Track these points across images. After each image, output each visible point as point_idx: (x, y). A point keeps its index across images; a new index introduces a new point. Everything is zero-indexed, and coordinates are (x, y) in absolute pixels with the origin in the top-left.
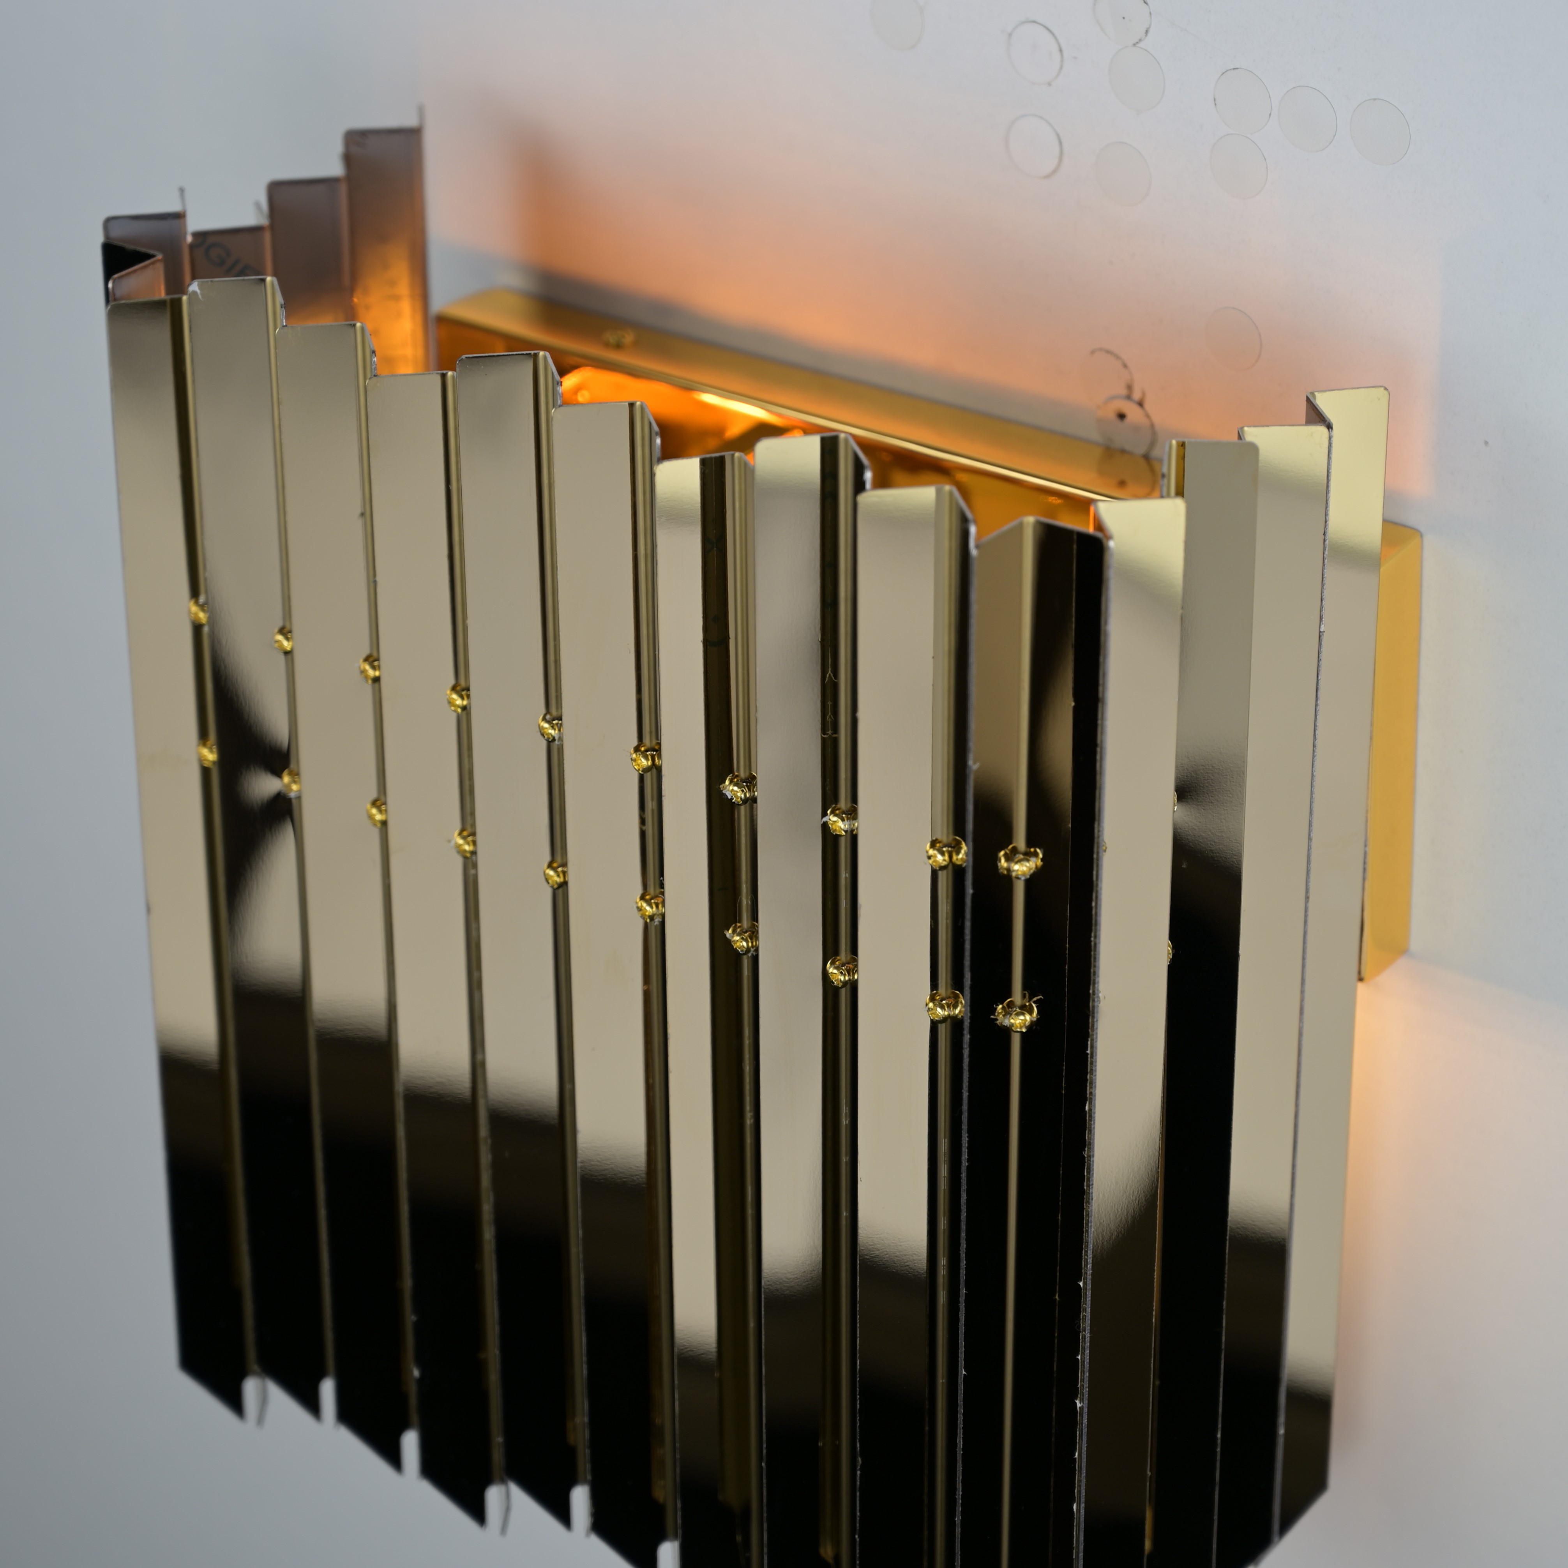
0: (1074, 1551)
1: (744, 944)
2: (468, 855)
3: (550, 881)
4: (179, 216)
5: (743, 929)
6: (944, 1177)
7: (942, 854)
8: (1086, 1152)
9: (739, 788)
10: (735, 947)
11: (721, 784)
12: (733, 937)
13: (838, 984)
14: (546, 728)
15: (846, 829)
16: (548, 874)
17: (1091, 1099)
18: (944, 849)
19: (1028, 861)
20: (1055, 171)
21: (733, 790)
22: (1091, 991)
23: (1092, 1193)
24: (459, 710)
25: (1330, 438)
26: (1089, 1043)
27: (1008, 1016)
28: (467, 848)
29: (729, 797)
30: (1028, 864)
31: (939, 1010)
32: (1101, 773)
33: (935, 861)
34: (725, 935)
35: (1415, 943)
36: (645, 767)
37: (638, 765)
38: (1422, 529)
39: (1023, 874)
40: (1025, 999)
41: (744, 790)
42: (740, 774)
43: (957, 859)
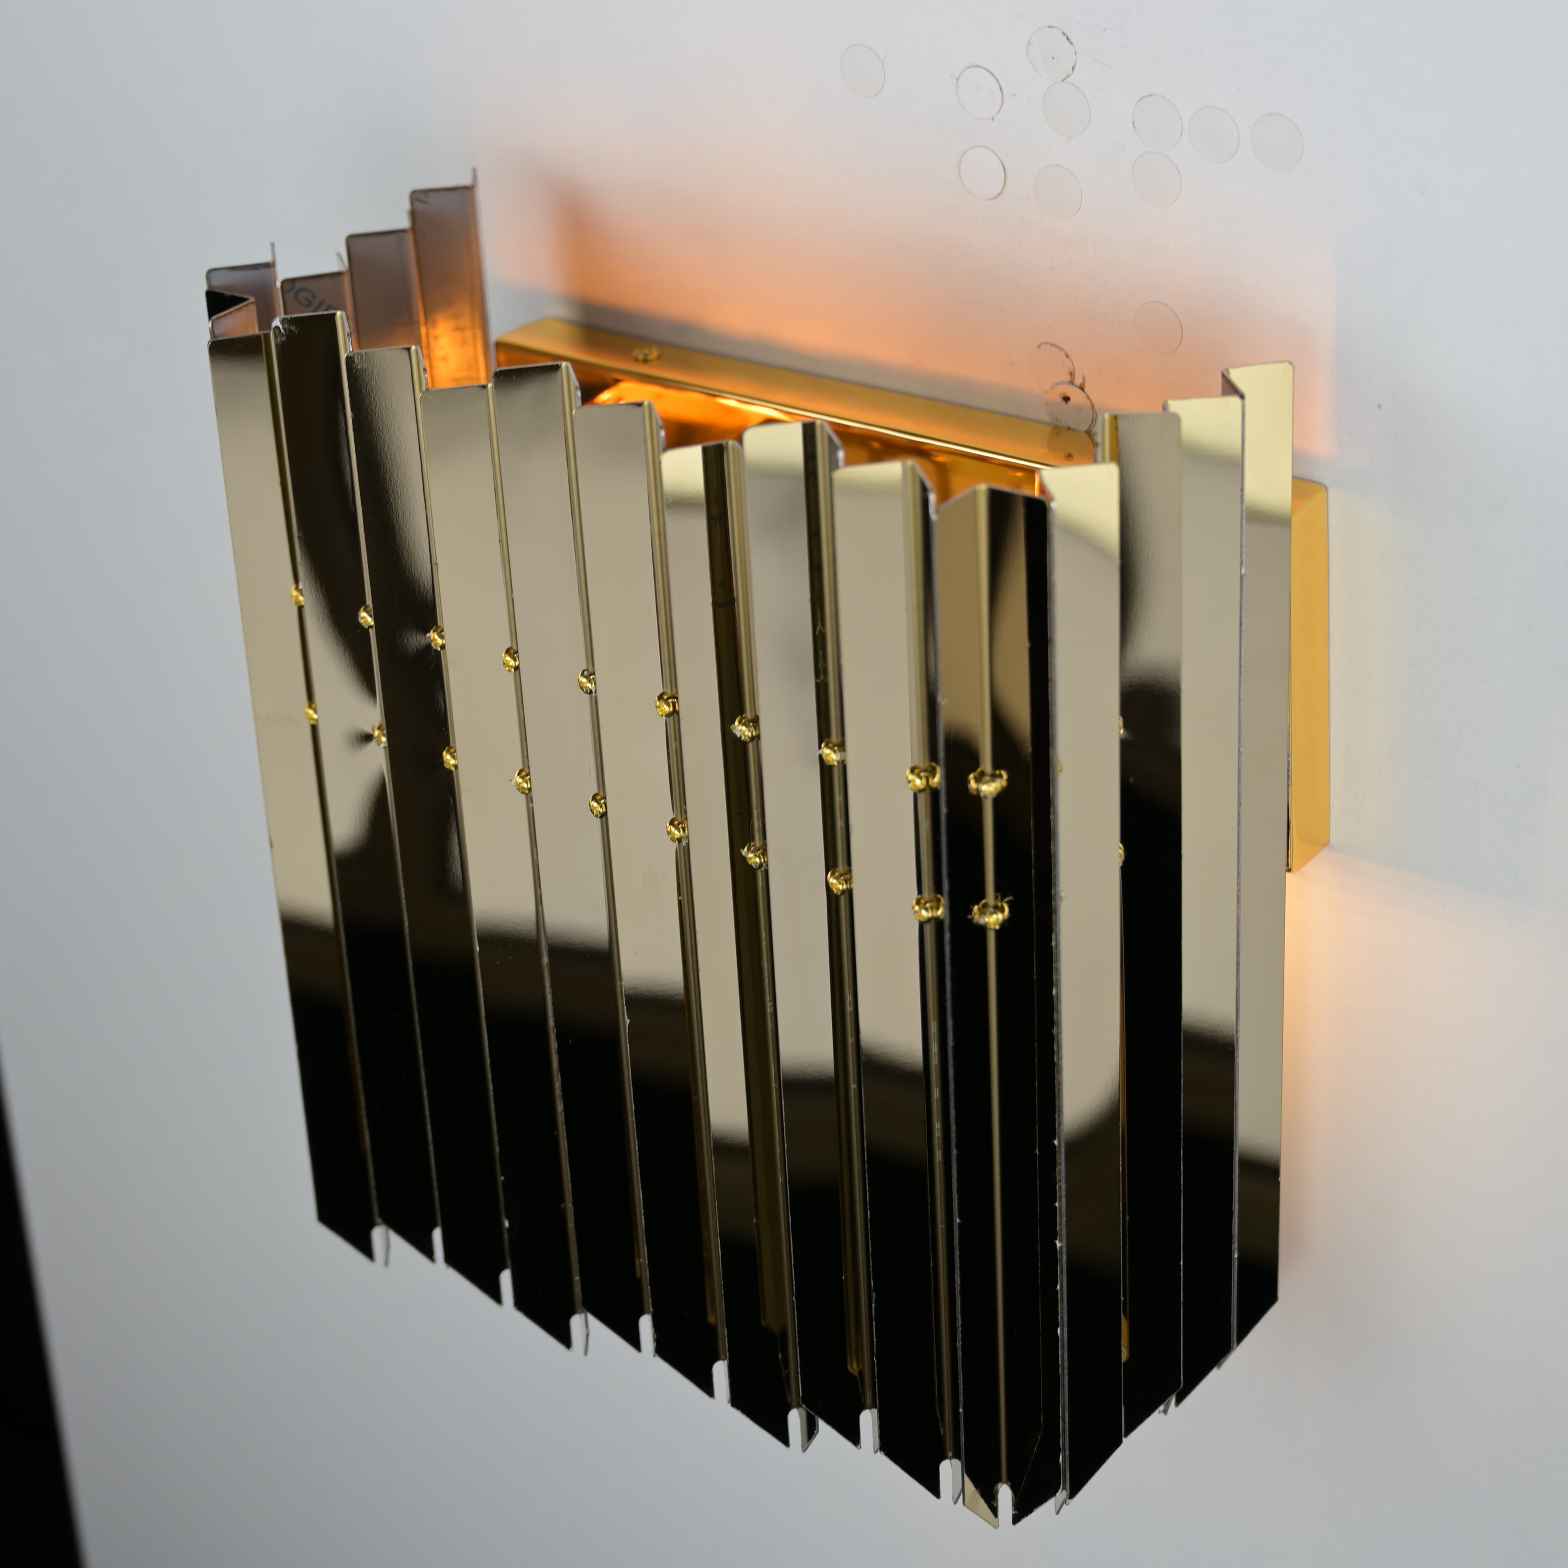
0: (1060, 1368)
1: (758, 860)
2: (526, 792)
3: (595, 812)
4: (269, 266)
5: (756, 847)
6: (936, 1053)
7: (920, 778)
8: (1055, 1030)
9: (746, 727)
10: (749, 863)
11: (730, 725)
12: (748, 854)
13: (838, 892)
14: (585, 683)
15: (837, 760)
16: (593, 806)
17: (1057, 984)
18: (922, 774)
19: (994, 781)
20: (1000, 193)
21: (741, 729)
22: (1053, 892)
24: (512, 670)
25: (1243, 407)
26: (1053, 936)
27: (983, 916)
28: (525, 785)
29: (738, 736)
30: (994, 785)
31: (924, 912)
32: (1053, 704)
33: (915, 785)
34: (741, 853)
35: (1335, 837)
36: (667, 713)
37: (662, 711)
38: (1327, 483)
39: (991, 793)
40: (997, 901)
41: (750, 729)
42: (749, 713)
43: (933, 782)
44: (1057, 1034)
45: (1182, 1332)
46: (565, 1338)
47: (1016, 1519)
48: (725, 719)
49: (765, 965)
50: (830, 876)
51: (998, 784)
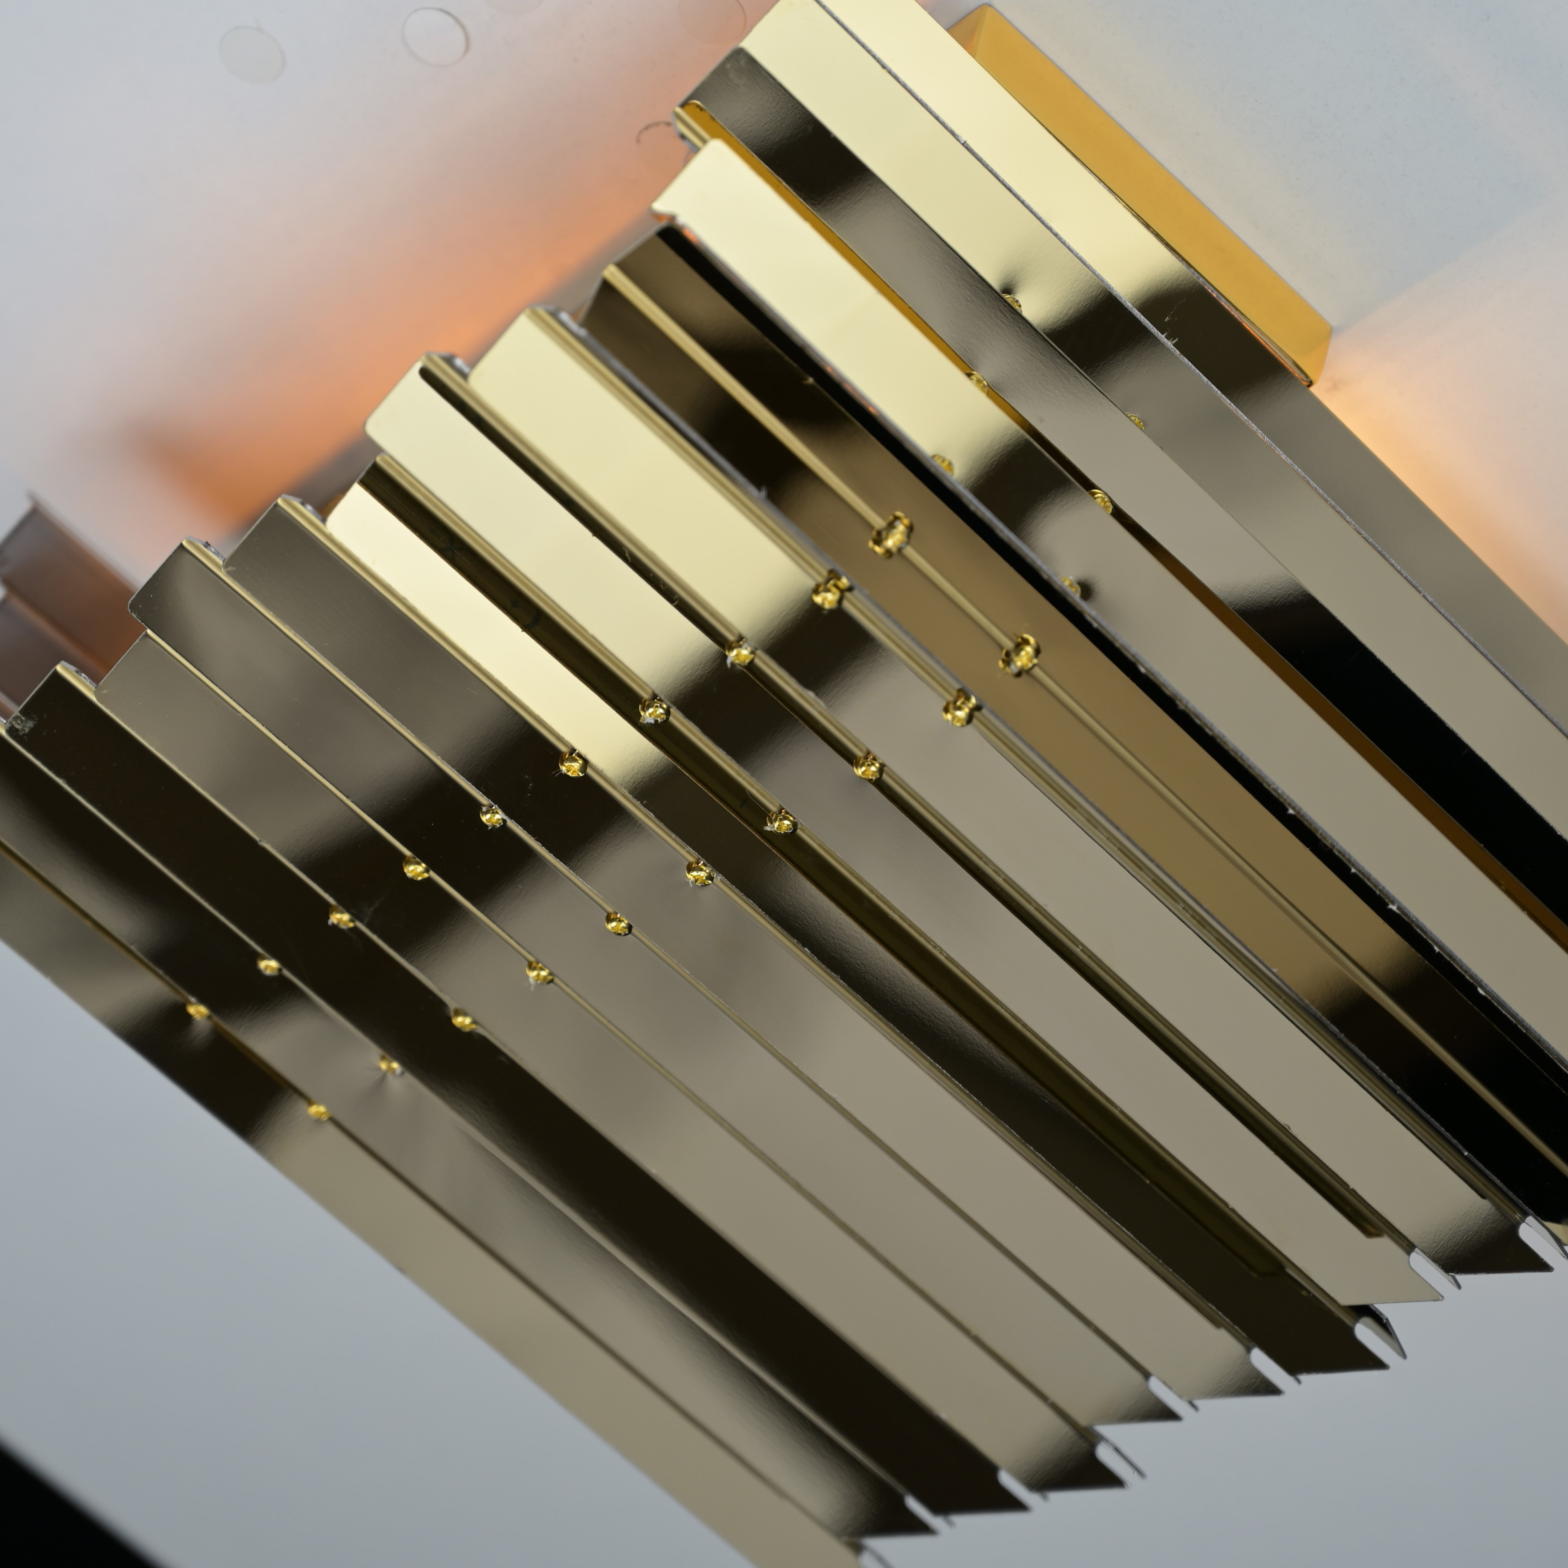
0: (1519, 1026)
1: (786, 822)
2: (550, 978)
5: (776, 813)
7: (827, 590)
9: (652, 707)
10: (782, 833)
11: (640, 719)
12: (774, 827)
13: (876, 776)
14: (491, 819)
15: (749, 651)
16: (612, 928)
18: (828, 586)
19: (895, 529)
20: (467, 39)
21: (649, 714)
24: (426, 875)
27: (1012, 664)
28: (544, 973)
29: (653, 722)
30: (896, 532)
31: (958, 713)
33: (829, 602)
34: (767, 831)
35: (1332, 316)
36: (579, 768)
37: (574, 771)
39: (902, 543)
40: (1015, 638)
41: (657, 707)
42: (646, 696)
43: (843, 584)
44: (1186, 706)
46: (1109, 1480)
48: (633, 719)
49: (896, 917)
50: (857, 768)
51: (901, 528)
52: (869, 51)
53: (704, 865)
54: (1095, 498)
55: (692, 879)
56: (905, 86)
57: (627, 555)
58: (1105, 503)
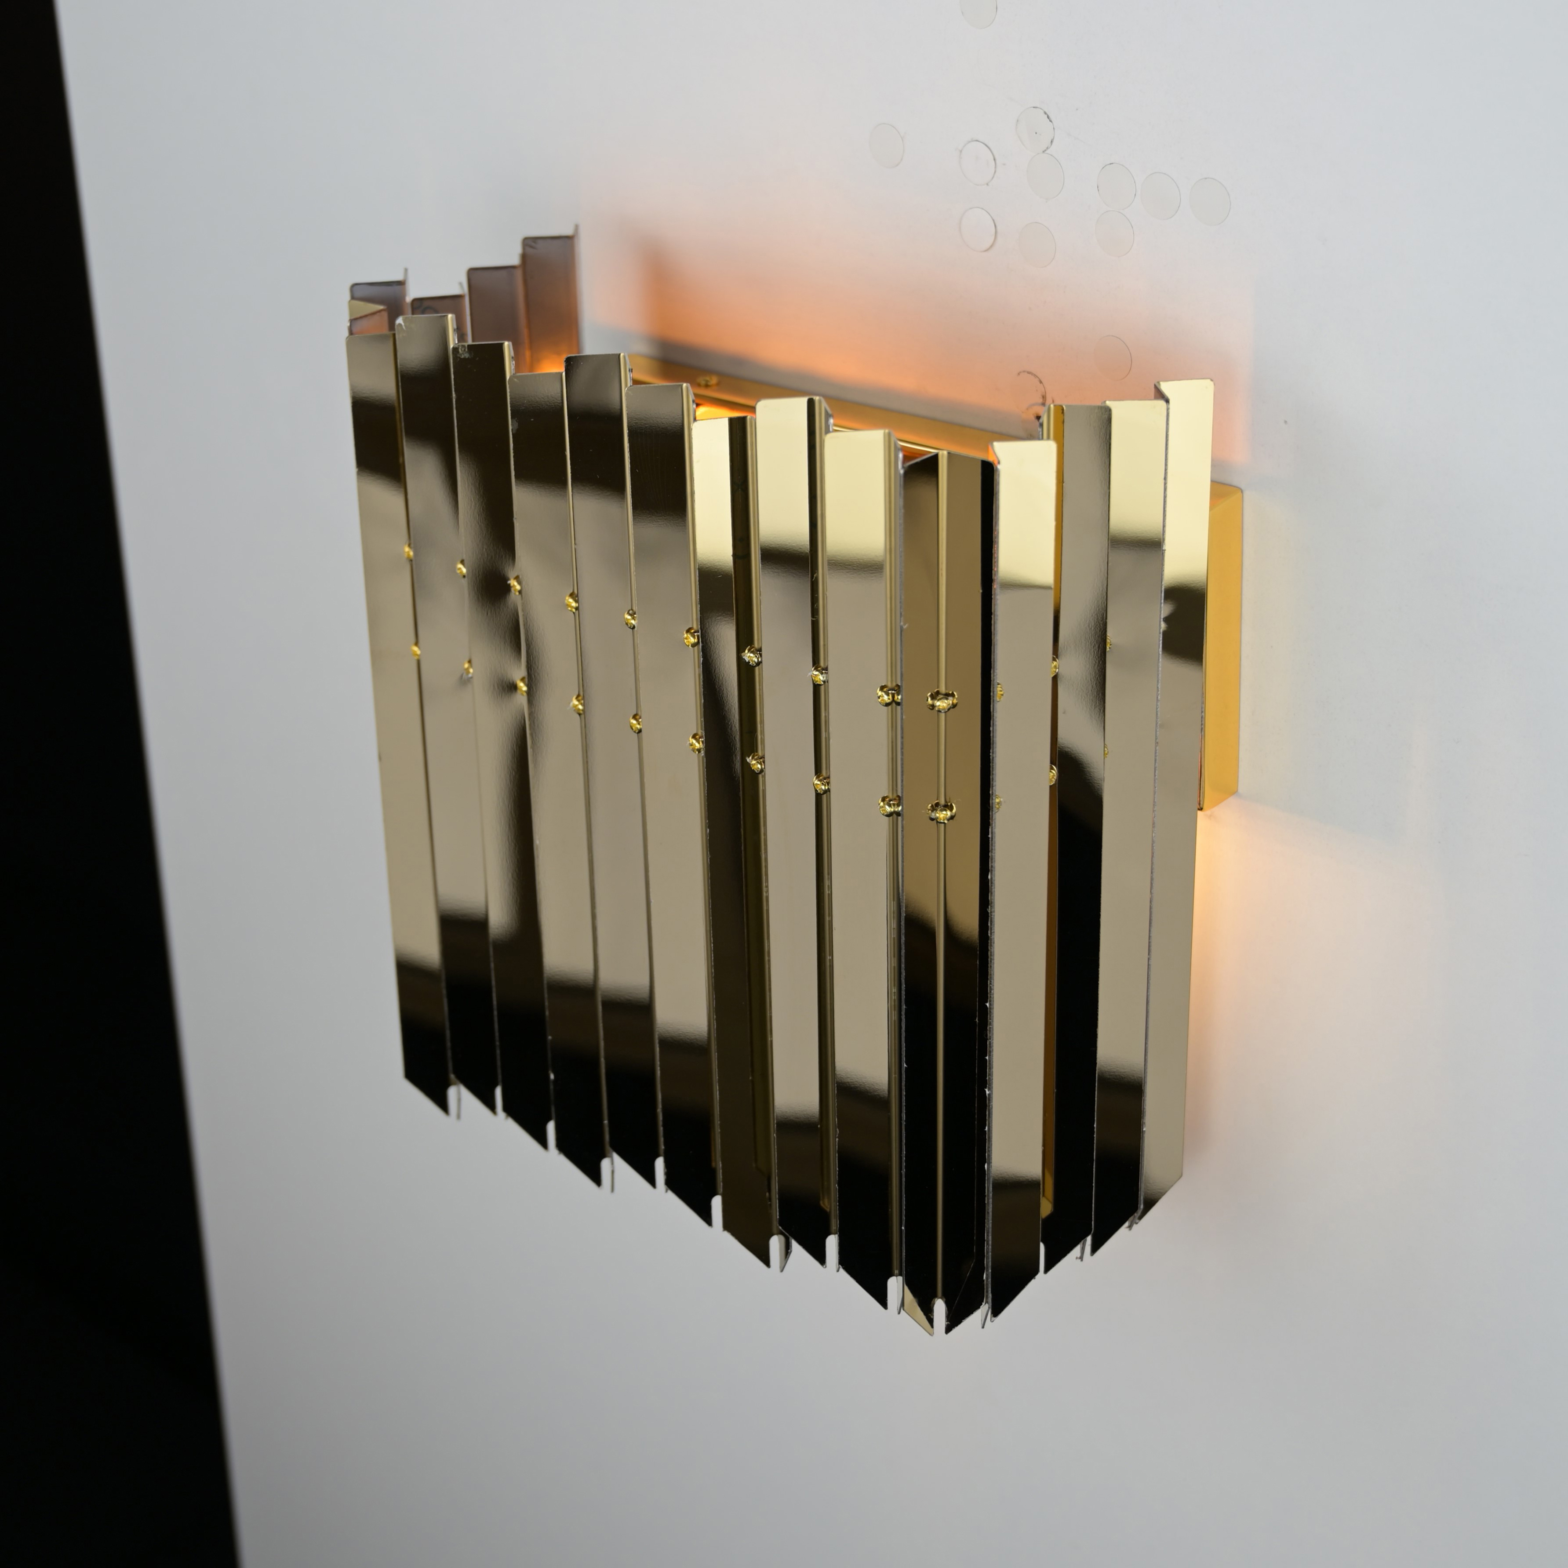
0: (986, 1198)
1: (759, 766)
2: (581, 712)
3: (634, 728)
4: (401, 284)
6: (894, 929)
7: (888, 695)
8: (989, 909)
9: (754, 654)
10: (753, 769)
11: (742, 652)
12: (752, 762)
13: (821, 792)
14: (629, 619)
15: (824, 680)
16: (632, 723)
17: (992, 870)
18: (890, 692)
19: (947, 699)
20: (992, 246)
21: (749, 656)
22: (991, 792)
23: (994, 938)
24: (574, 610)
25: (1168, 409)
26: (990, 830)
27: (935, 811)
28: (580, 707)
29: (747, 661)
30: (946, 701)
31: (887, 807)
32: (994, 634)
33: (883, 700)
34: (746, 760)
35: (1243, 786)
36: (692, 643)
37: (688, 642)
38: (1243, 487)
39: (944, 709)
40: (948, 800)
41: (756, 656)
42: (756, 645)
43: (898, 698)
44: (991, 912)
45: (1094, 1185)
46: (596, 1177)
47: (948, 1329)
48: (740, 650)
49: (763, 856)
50: (816, 778)
51: (950, 701)
52: (1166, 465)
53: (703, 742)
54: (1051, 772)
55: (691, 742)
56: (1165, 497)
57: (815, 576)
58: (1053, 778)
